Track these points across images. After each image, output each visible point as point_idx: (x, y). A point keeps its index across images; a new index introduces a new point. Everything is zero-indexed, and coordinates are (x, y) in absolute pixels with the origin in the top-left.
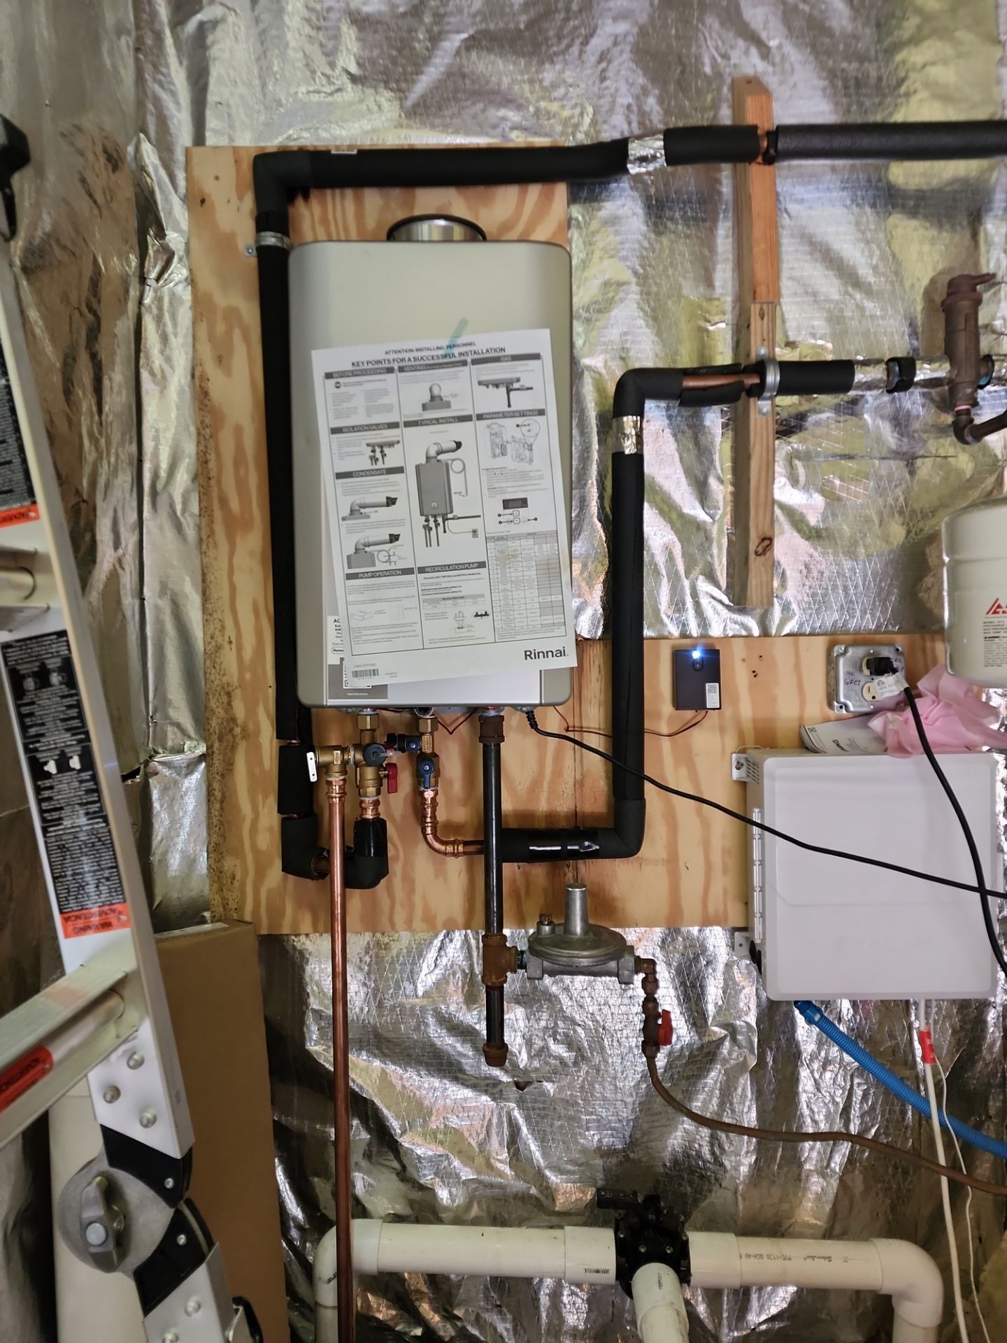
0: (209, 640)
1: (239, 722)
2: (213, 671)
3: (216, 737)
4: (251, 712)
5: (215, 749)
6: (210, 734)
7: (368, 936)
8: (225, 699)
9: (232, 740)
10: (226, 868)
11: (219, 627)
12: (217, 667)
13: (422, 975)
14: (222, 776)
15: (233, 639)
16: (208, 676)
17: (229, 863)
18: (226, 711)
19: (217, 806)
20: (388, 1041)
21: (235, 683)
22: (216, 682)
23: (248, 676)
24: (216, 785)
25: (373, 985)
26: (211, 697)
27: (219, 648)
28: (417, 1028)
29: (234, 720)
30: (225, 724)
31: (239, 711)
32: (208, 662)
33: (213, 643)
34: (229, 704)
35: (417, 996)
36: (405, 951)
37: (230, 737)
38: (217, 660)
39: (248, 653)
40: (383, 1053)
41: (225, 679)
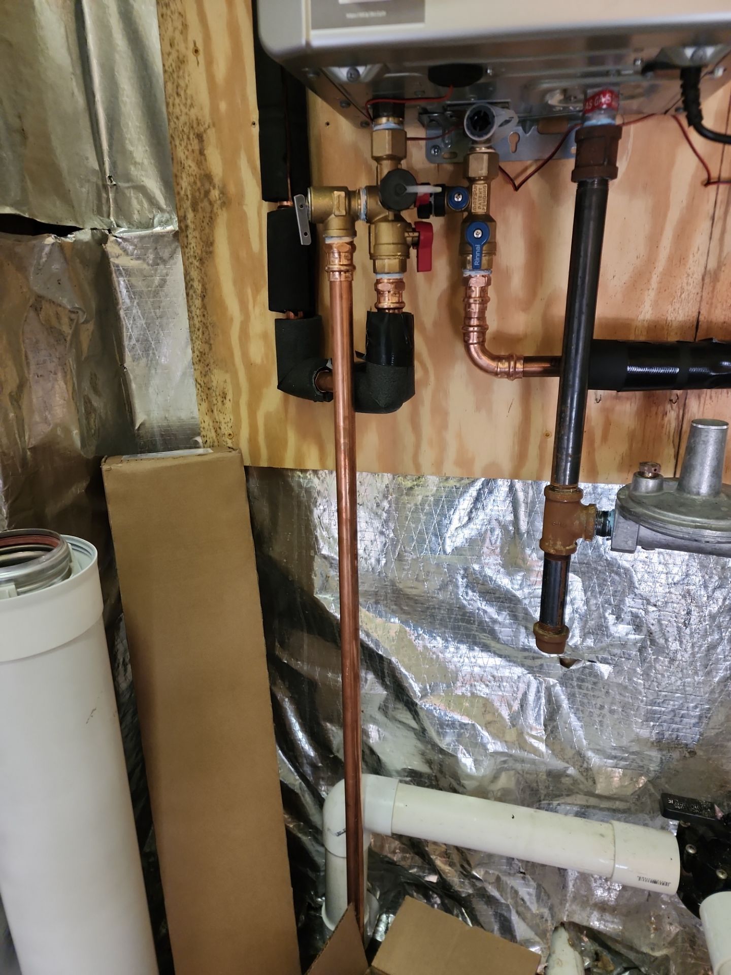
0: (168, 48)
1: (217, 180)
2: (177, 101)
3: (189, 203)
4: (231, 164)
5: (189, 222)
6: (181, 200)
7: (387, 478)
8: (195, 145)
9: (208, 209)
10: (214, 384)
11: (180, 27)
12: (182, 93)
13: (452, 528)
14: (201, 260)
15: (200, 47)
16: (171, 109)
17: (218, 378)
18: (199, 164)
19: (198, 302)
20: (408, 598)
21: (208, 120)
22: (183, 119)
23: (223, 106)
24: (194, 274)
25: (392, 535)
26: (177, 143)
27: (181, 61)
28: (443, 587)
29: (208, 177)
30: (199, 184)
31: (215, 163)
32: (169, 85)
33: (174, 55)
34: (202, 152)
35: (445, 552)
36: (432, 499)
37: (205, 204)
38: (182, 83)
39: (221, 69)
40: (402, 609)
41: (193, 112)
